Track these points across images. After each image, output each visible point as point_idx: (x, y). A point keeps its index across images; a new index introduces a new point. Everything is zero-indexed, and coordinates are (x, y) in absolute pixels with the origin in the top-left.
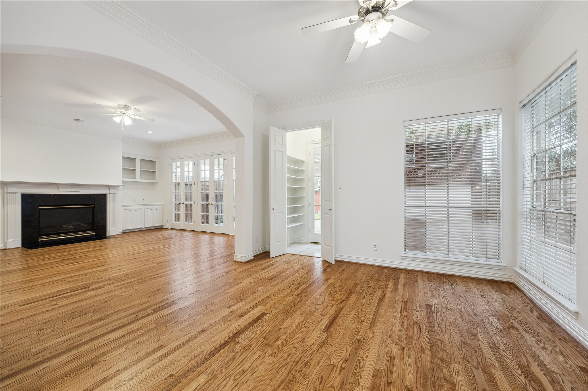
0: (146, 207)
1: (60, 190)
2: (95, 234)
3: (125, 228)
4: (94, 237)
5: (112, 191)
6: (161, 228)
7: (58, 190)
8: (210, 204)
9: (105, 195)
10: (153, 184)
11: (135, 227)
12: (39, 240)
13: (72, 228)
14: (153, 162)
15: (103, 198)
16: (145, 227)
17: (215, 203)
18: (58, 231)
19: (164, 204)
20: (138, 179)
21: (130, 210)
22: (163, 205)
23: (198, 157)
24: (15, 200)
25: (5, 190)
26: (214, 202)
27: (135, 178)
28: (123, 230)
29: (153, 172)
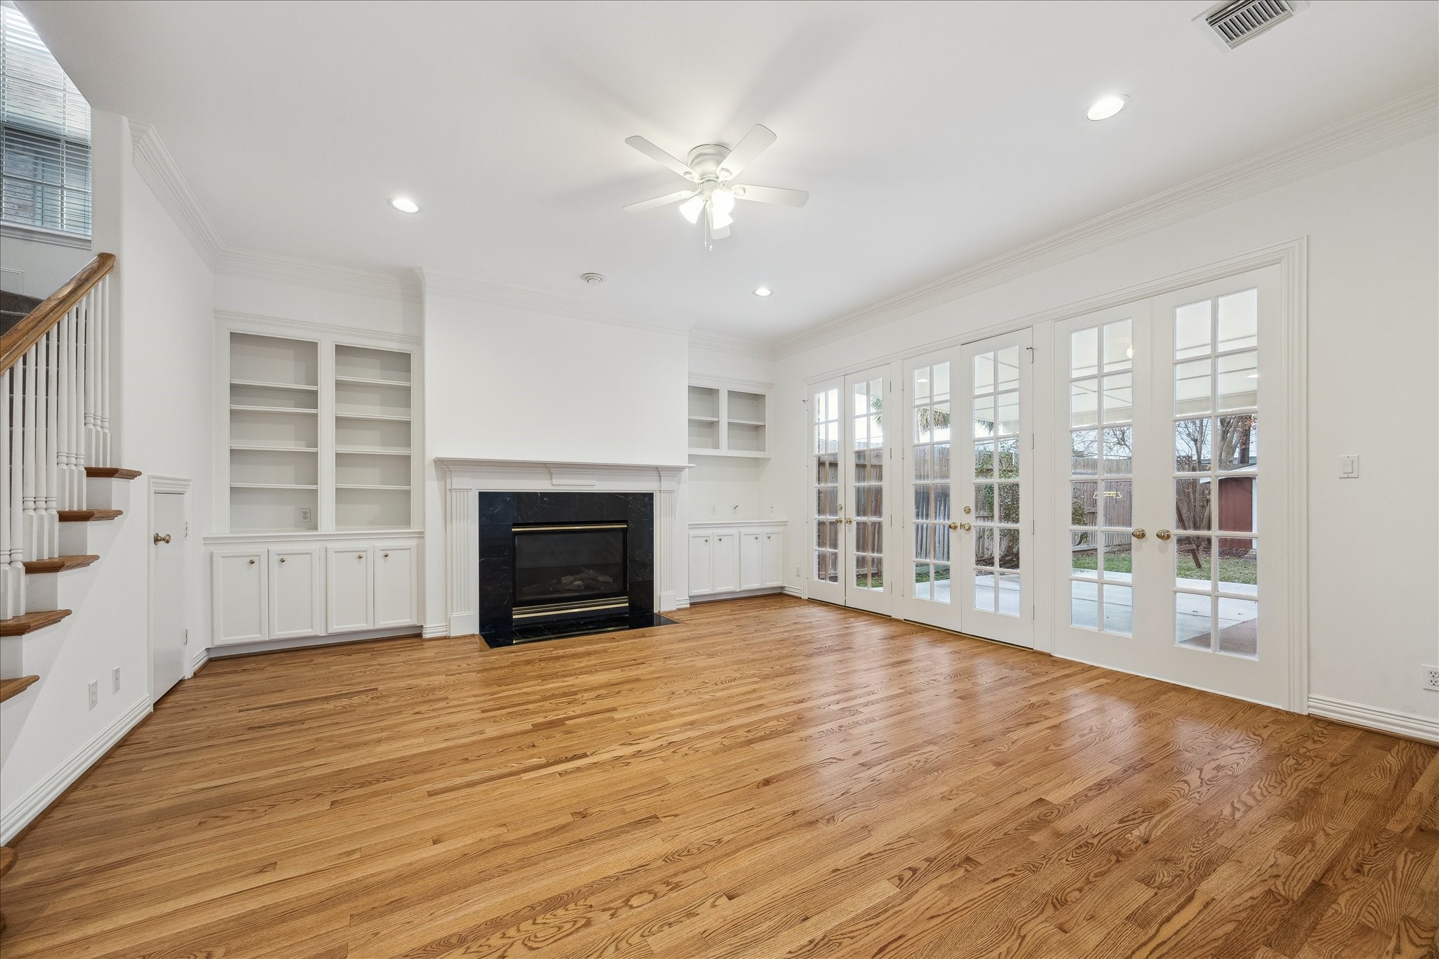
0: (744, 530)
1: (555, 481)
2: (627, 604)
3: (696, 592)
4: (626, 613)
5: (666, 484)
6: (778, 596)
7: (549, 481)
8: (955, 527)
9: (651, 496)
10: (756, 462)
11: (719, 588)
12: (514, 617)
13: (579, 586)
14: (757, 398)
15: (646, 500)
16: (742, 589)
17: (974, 524)
18: (551, 593)
19: (787, 522)
20: (724, 451)
21: (705, 539)
22: (784, 524)
23: (905, 359)
24: (466, 508)
25: (448, 481)
26: (971, 520)
27: (717, 446)
28: (690, 597)
29: (758, 429)
